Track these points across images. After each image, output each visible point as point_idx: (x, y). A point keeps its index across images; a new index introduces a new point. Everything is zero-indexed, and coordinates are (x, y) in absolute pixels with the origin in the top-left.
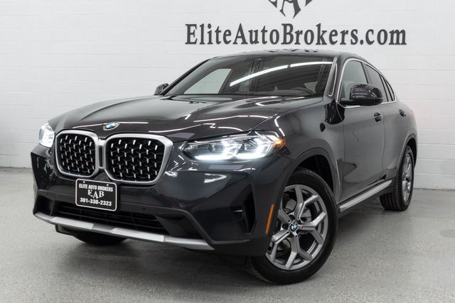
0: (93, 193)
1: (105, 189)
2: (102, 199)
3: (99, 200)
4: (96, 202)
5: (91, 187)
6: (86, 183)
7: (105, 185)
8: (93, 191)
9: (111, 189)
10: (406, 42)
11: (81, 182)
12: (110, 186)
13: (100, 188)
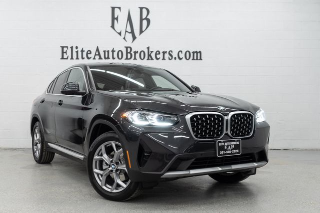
0: (228, 147)
1: (235, 143)
2: (233, 149)
3: (231, 150)
4: (230, 152)
5: (226, 144)
6: (223, 142)
7: (234, 141)
8: (228, 146)
9: (238, 143)
10: (202, 58)
11: (220, 142)
12: (237, 141)
13: (232, 143)
